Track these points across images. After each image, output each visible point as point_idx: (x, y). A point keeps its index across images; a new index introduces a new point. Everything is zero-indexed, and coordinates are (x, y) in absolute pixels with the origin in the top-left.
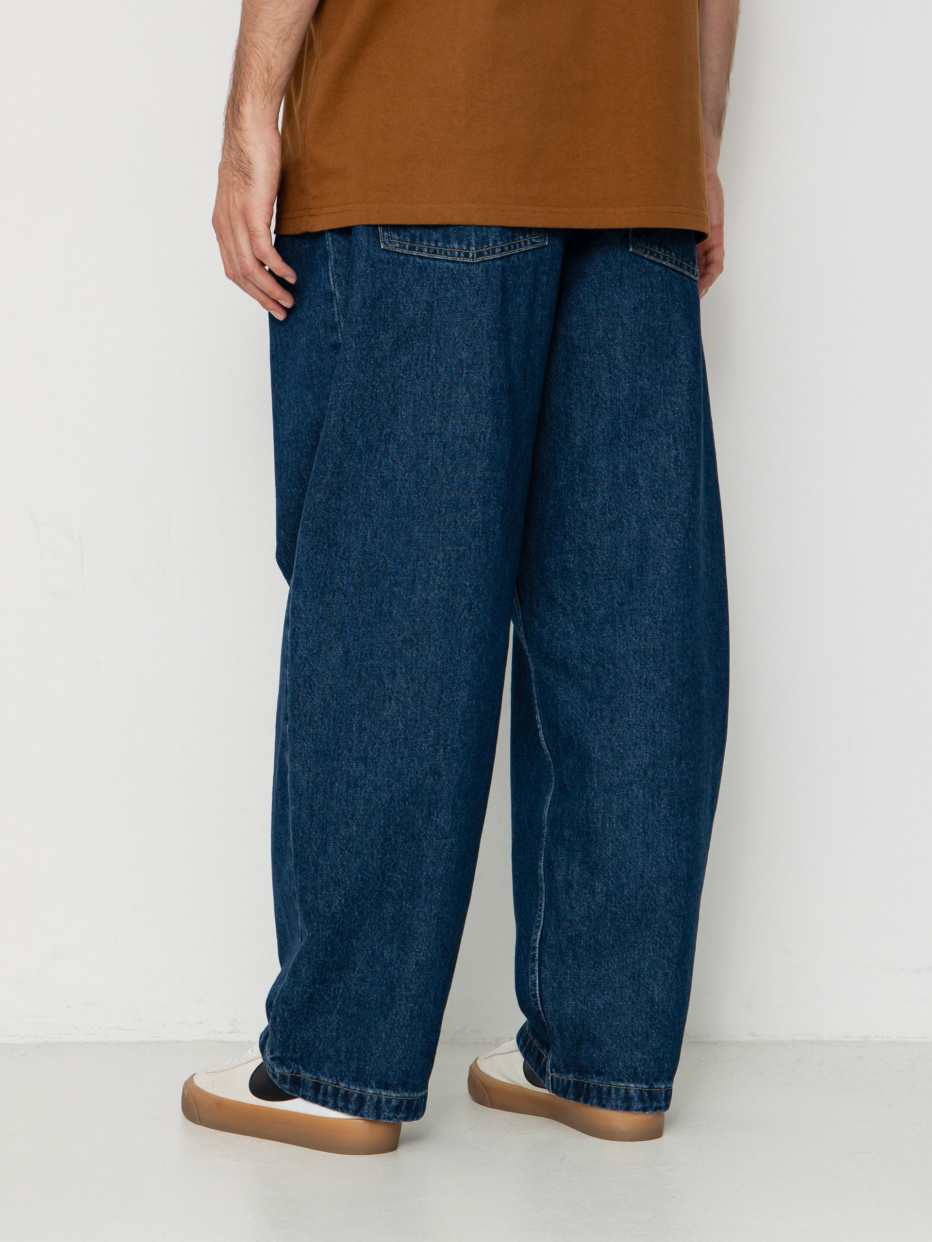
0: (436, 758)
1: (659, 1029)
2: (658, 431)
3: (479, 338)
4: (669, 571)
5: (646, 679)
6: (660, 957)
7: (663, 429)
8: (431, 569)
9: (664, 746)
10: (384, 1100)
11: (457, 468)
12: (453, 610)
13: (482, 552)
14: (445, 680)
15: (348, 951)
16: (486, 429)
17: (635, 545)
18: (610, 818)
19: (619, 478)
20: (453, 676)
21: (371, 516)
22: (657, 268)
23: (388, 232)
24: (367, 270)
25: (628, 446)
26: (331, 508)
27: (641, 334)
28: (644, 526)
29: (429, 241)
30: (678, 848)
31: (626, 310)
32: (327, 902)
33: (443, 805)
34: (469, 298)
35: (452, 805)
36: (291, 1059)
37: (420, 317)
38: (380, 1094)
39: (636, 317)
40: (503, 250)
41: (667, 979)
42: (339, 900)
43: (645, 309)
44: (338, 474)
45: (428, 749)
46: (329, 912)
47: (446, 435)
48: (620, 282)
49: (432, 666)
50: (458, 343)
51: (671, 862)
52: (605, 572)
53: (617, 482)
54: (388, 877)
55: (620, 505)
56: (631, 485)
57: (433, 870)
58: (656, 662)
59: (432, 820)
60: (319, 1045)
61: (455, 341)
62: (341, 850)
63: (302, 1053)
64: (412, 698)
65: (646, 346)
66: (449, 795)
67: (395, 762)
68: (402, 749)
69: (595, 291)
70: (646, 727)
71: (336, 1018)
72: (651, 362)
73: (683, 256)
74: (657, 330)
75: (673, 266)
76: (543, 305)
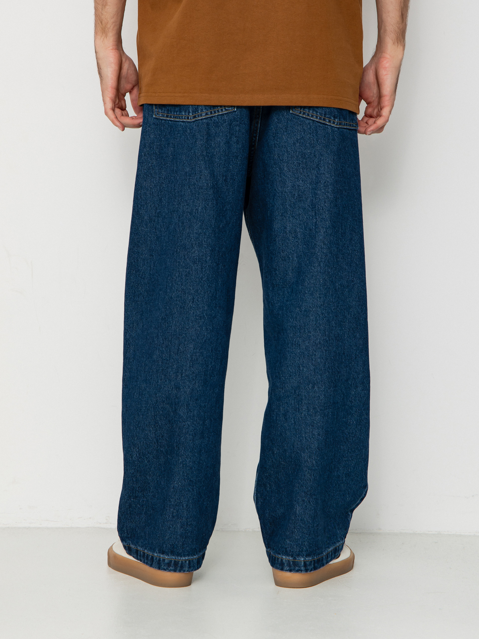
0: (177, 380)
1: (299, 529)
2: (308, 209)
3: (194, 160)
4: (308, 284)
5: (295, 341)
6: (301, 491)
7: (311, 207)
8: (173, 281)
9: (304, 377)
10: (161, 559)
11: (184, 228)
12: (184, 302)
13: (199, 272)
14: (181, 338)
15: (145, 482)
16: (198, 207)
17: (295, 270)
18: (279, 414)
19: (287, 234)
20: (185, 337)
21: (153, 256)
22: (307, 122)
23: (157, 109)
24: (146, 129)
25: (292, 216)
26: (135, 252)
27: (297, 157)
28: (300, 259)
29: (174, 112)
30: (312, 433)
31: (289, 144)
32: (131, 455)
33: (182, 404)
34: (190, 140)
35: (186, 405)
36: (127, 537)
37: (170, 151)
38: (160, 556)
39: (295, 148)
40: (207, 114)
41: (304, 503)
42: (136, 454)
43: (300, 143)
44: (137, 234)
45: (173, 375)
46: (132, 460)
47: (180, 211)
48: (286, 129)
49: (174, 332)
50: (185, 163)
51: (308, 440)
52: (281, 284)
53: (286, 236)
54: (160, 442)
55: (288, 248)
56: (294, 237)
57: (179, 439)
58: (300, 332)
59: (177, 413)
60: (138, 530)
61: (183, 163)
62: (136, 428)
63: (131, 535)
64: (165, 348)
65: (300, 163)
66: (185, 399)
67: (158, 382)
68: (161, 375)
69: (273, 134)
70: (295, 367)
71: (144, 516)
72: (303, 172)
73: (325, 115)
74: (307, 155)
75: (317, 120)
76: (237, 142)
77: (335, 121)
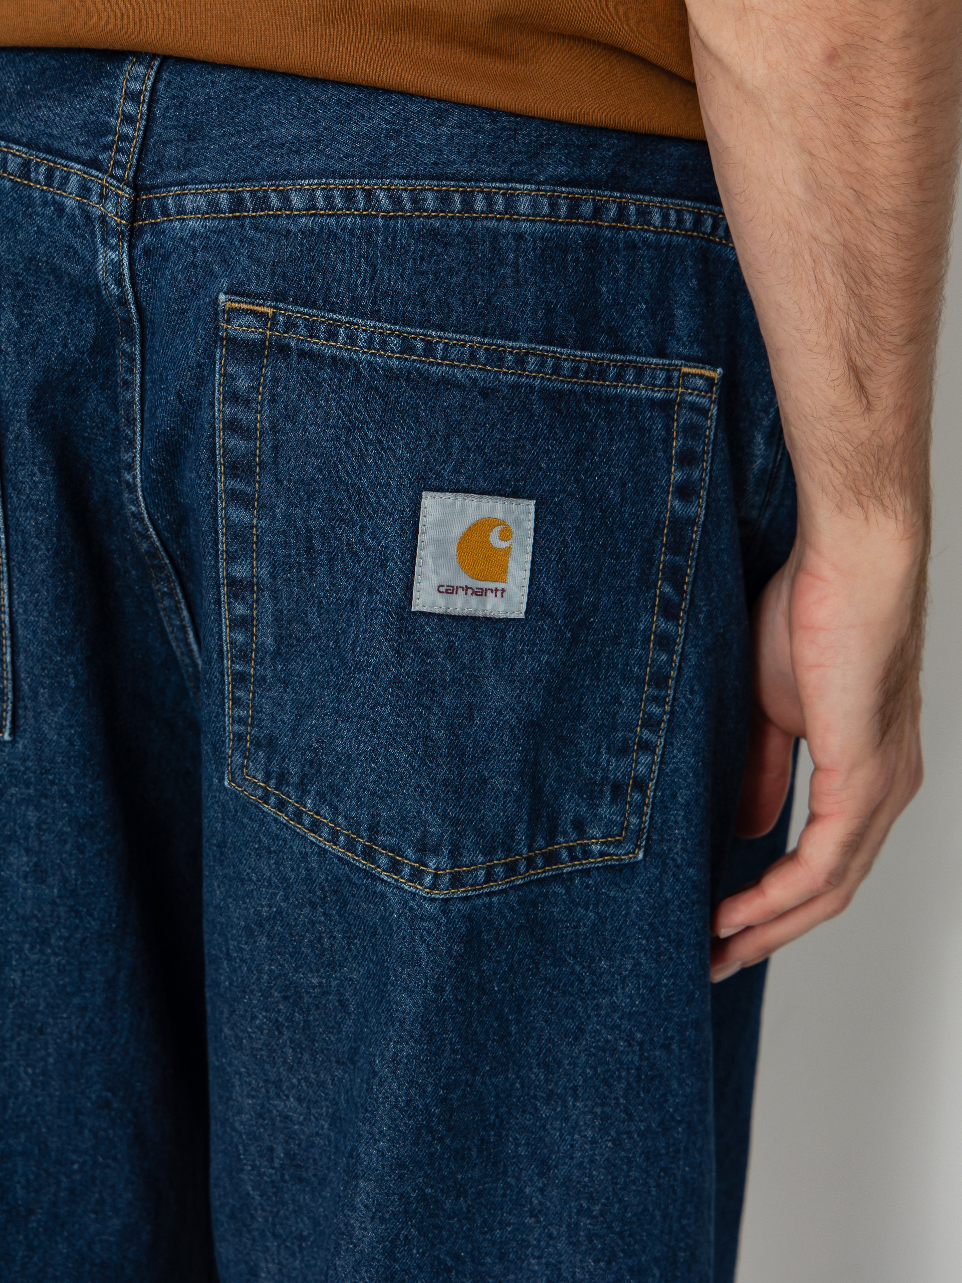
72: (299, 1063)
73: (373, 830)
74: (308, 993)
75: (338, 850)
76: (39, 874)
77: (426, 865)
